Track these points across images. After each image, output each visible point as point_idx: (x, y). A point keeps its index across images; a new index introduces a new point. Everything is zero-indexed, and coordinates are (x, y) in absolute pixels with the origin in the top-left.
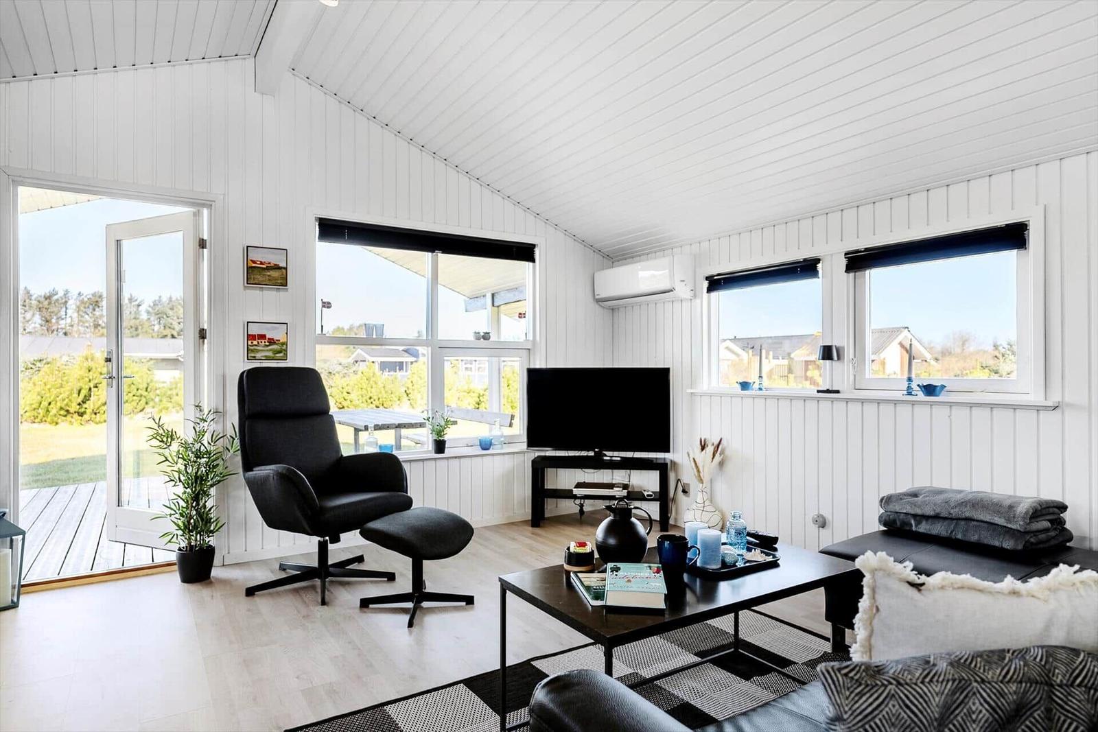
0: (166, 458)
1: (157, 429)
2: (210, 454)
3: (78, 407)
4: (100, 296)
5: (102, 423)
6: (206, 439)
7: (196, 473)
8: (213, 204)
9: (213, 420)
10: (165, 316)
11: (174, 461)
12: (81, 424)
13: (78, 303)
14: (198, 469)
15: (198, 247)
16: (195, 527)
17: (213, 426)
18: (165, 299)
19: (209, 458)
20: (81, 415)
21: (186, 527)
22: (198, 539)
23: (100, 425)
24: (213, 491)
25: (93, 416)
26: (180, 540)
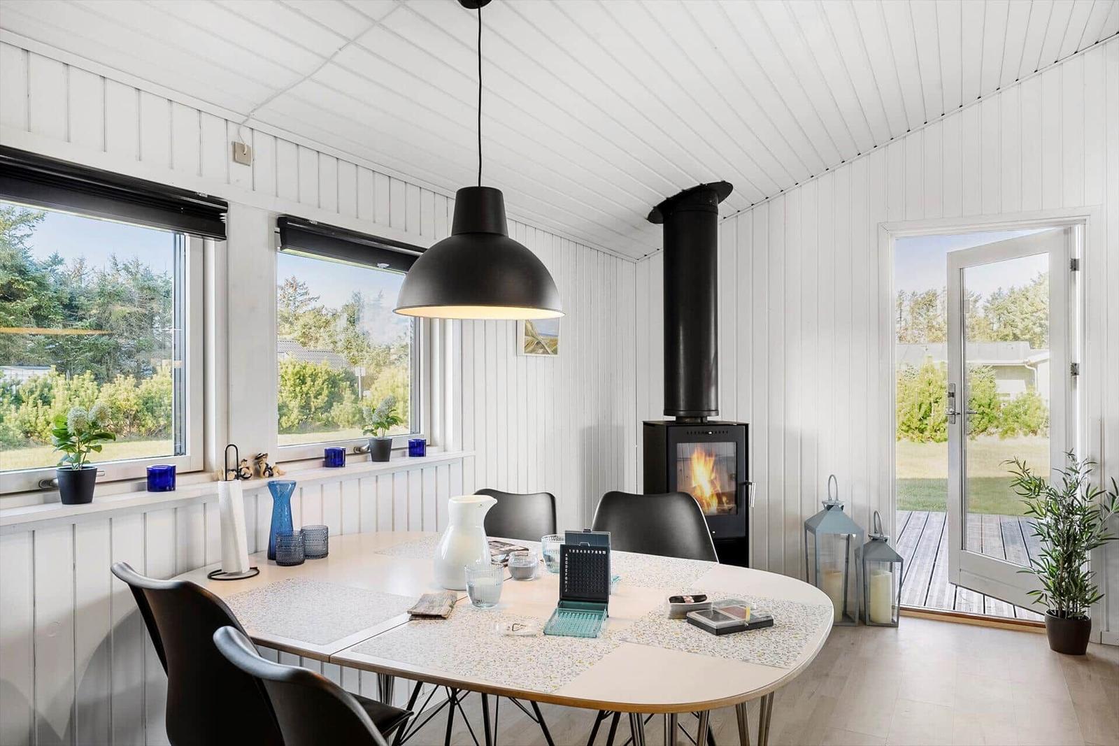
0: (1033, 508)
1: (1022, 474)
2: (1085, 511)
3: (919, 423)
4: (934, 295)
5: (942, 441)
6: (1079, 494)
7: (1069, 531)
8: (1087, 218)
9: (1088, 471)
10: (1005, 312)
11: (1042, 513)
12: (923, 442)
13: (912, 304)
14: (1071, 526)
15: (1070, 270)
16: (1068, 591)
17: (1089, 479)
18: (1005, 291)
19: (1084, 515)
20: (922, 431)
21: (1056, 589)
22: (1071, 606)
23: (940, 444)
24: (1088, 554)
25: (934, 434)
26: (1050, 603)
